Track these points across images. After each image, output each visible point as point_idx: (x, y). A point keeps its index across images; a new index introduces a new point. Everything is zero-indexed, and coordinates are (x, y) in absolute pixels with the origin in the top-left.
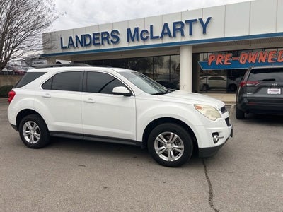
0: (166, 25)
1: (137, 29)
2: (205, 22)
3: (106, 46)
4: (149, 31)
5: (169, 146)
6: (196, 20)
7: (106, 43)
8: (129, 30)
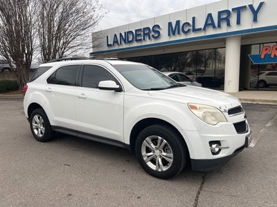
0: (210, 16)
1: (178, 22)
2: (256, 8)
3: (148, 42)
4: (191, 23)
5: (157, 153)
6: (245, 7)
7: (147, 38)
8: (170, 24)
